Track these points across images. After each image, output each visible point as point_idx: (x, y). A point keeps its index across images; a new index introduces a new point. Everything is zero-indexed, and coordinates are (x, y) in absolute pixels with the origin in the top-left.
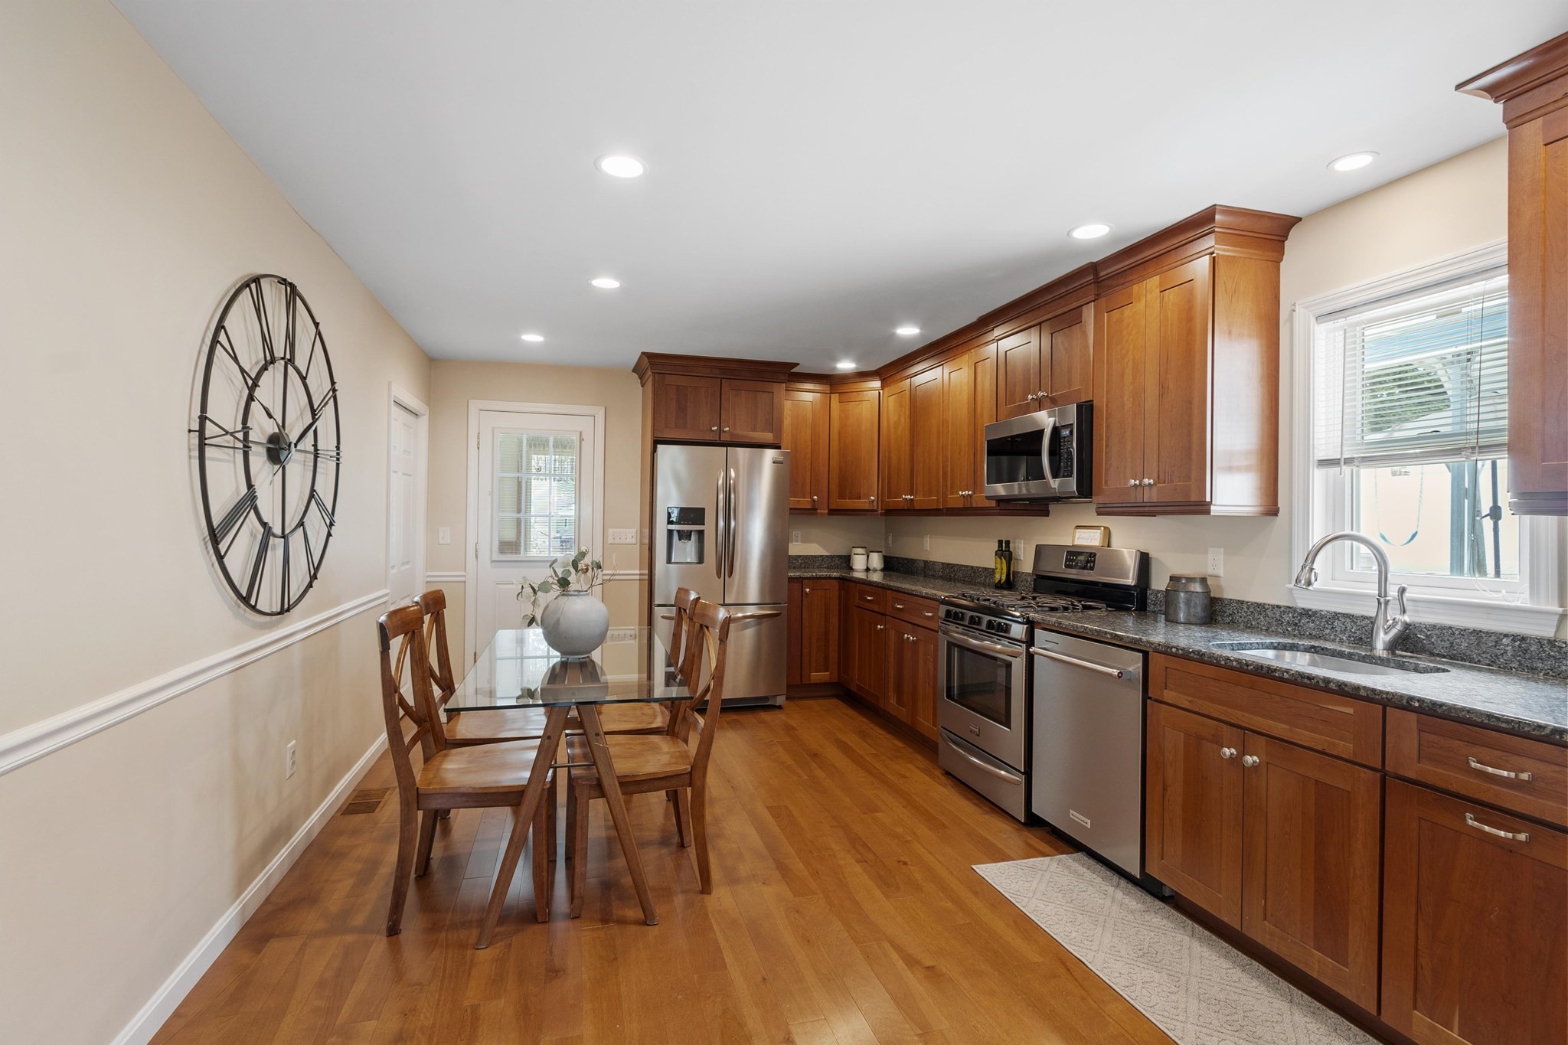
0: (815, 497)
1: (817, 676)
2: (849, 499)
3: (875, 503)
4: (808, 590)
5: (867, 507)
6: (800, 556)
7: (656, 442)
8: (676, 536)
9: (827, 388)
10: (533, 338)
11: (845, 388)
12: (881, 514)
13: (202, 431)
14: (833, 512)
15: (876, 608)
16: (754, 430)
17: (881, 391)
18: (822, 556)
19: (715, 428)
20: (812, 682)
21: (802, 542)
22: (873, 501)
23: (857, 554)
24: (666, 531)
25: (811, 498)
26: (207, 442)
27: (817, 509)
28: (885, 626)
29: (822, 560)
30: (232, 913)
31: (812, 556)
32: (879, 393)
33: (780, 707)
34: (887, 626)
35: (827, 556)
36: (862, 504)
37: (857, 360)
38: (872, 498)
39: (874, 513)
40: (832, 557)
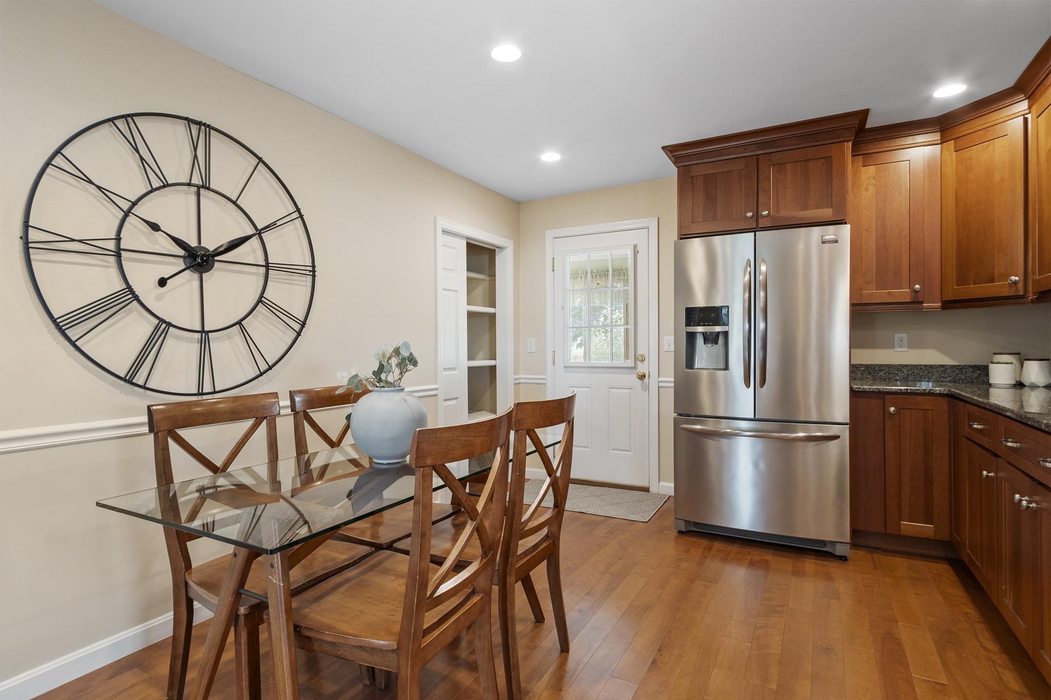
0: (917, 286)
1: (909, 526)
2: (974, 284)
3: (1021, 286)
4: (892, 409)
5: (1006, 292)
6: (906, 366)
7: (684, 236)
8: (700, 341)
9: (936, 137)
10: (551, 157)
11: (964, 129)
12: (1033, 302)
13: (25, 238)
14: (949, 305)
15: (985, 442)
16: (805, 207)
17: (1029, 116)
18: (944, 366)
19: (749, 214)
20: (902, 533)
21: (909, 347)
22: (1015, 283)
23: (998, 363)
24: (685, 333)
25: (911, 286)
26: (30, 245)
27: (922, 302)
28: (996, 473)
29: (944, 372)
30: (130, 633)
31: (925, 366)
32: (1026, 120)
33: (843, 559)
34: (998, 475)
35: (952, 367)
36: (998, 288)
37: (973, 79)
38: (1014, 278)
39: (1023, 300)
40: (960, 368)
